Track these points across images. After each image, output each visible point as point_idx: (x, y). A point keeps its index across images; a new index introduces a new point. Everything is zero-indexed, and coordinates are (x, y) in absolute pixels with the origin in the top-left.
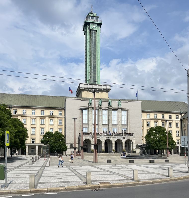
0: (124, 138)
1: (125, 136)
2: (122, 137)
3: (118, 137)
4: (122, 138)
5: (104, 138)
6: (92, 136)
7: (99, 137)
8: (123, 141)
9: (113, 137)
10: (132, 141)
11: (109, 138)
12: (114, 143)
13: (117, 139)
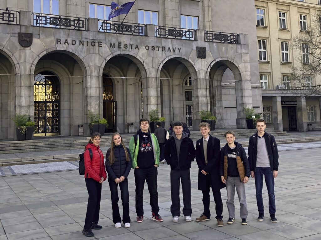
0: (201, 53)
1: (206, 45)
2: (195, 48)
3: (176, 44)
4: (194, 53)
5: (97, 44)
6: (23, 31)
7: (66, 41)
8: (200, 68)
9: (150, 46)
10: (238, 70)
11: (130, 49)
12: (154, 79)
13: (172, 56)
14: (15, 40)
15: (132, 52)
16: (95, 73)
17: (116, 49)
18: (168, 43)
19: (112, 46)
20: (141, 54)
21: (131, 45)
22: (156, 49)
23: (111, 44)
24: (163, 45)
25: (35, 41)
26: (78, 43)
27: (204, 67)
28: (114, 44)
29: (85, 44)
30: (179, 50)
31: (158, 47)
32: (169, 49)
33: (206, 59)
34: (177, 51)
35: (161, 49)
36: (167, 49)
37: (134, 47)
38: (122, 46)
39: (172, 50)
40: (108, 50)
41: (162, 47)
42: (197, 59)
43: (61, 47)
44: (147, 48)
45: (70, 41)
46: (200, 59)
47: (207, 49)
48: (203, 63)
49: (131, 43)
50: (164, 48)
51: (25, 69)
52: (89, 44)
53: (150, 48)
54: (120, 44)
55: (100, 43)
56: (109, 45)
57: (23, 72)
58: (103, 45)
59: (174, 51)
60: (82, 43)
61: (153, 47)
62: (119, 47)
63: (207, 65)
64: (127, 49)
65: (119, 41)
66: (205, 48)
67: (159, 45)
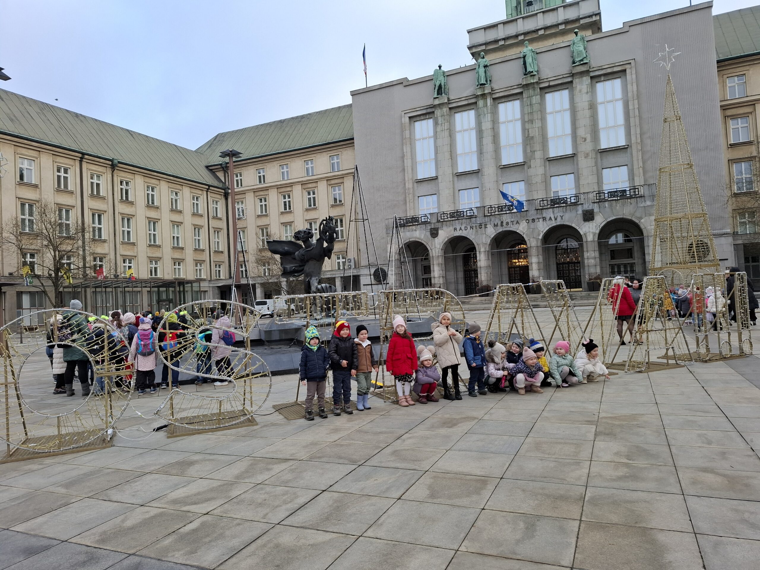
1: (594, 206)
2: (580, 212)
4: (580, 218)
5: (483, 226)
6: (433, 227)
7: (461, 229)
8: (587, 231)
9: (531, 219)
11: (512, 225)
12: (535, 248)
13: (553, 224)
14: (428, 234)
15: (513, 228)
16: (482, 250)
17: (499, 227)
18: (549, 213)
19: (495, 226)
20: (522, 228)
21: (512, 222)
22: (536, 220)
23: (495, 224)
24: (544, 216)
25: (440, 232)
26: (469, 227)
27: (592, 229)
28: (497, 224)
29: (474, 228)
30: (562, 217)
31: (538, 219)
32: (550, 219)
33: (594, 221)
34: (559, 218)
35: (541, 220)
36: (548, 218)
37: (515, 223)
38: (504, 224)
39: (553, 219)
40: (493, 229)
41: (543, 218)
42: (583, 222)
43: (458, 233)
44: (527, 221)
45: (463, 228)
46: (587, 222)
47: (595, 211)
48: (591, 226)
49: (512, 220)
50: (544, 219)
51: (435, 253)
52: (478, 227)
53: (530, 221)
54: (502, 222)
55: (486, 225)
56: (493, 225)
57: (434, 255)
58: (488, 226)
59: (556, 219)
60: (472, 228)
61: (533, 220)
62: (502, 225)
63: (596, 226)
64: (509, 226)
65: (502, 220)
66: (593, 209)
67: (539, 217)
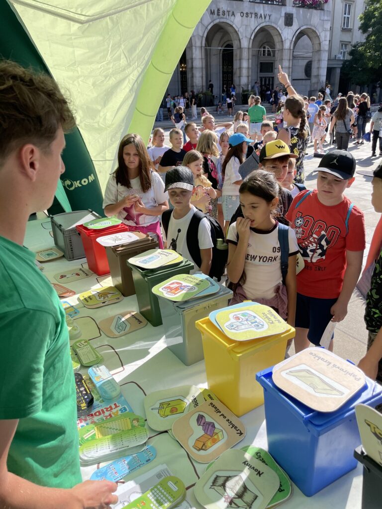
0: (289, 20)
1: (294, 11)
2: (283, 14)
3: (267, 10)
4: (282, 21)
8: (286, 37)
9: (245, 12)
10: (319, 39)
11: (228, 17)
12: (246, 50)
13: (263, 23)
15: (229, 20)
16: (198, 44)
17: (215, 16)
18: (260, 9)
19: (212, 13)
20: (237, 22)
21: (229, 12)
22: (250, 15)
23: (211, 11)
24: (256, 11)
27: (290, 36)
28: (214, 10)
30: (270, 16)
31: (251, 13)
32: (261, 16)
33: (292, 27)
34: (267, 18)
35: (253, 16)
36: (259, 16)
37: (231, 13)
38: (221, 13)
39: (263, 17)
40: (209, 17)
42: (284, 26)
44: (242, 14)
46: (287, 27)
47: (294, 16)
48: (289, 32)
49: (228, 9)
50: (256, 14)
53: (245, 15)
54: (218, 10)
56: (209, 12)
59: (265, 18)
61: (247, 14)
62: (218, 14)
63: (292, 33)
64: (225, 16)
65: (218, 7)
66: (293, 14)
67: (252, 11)
